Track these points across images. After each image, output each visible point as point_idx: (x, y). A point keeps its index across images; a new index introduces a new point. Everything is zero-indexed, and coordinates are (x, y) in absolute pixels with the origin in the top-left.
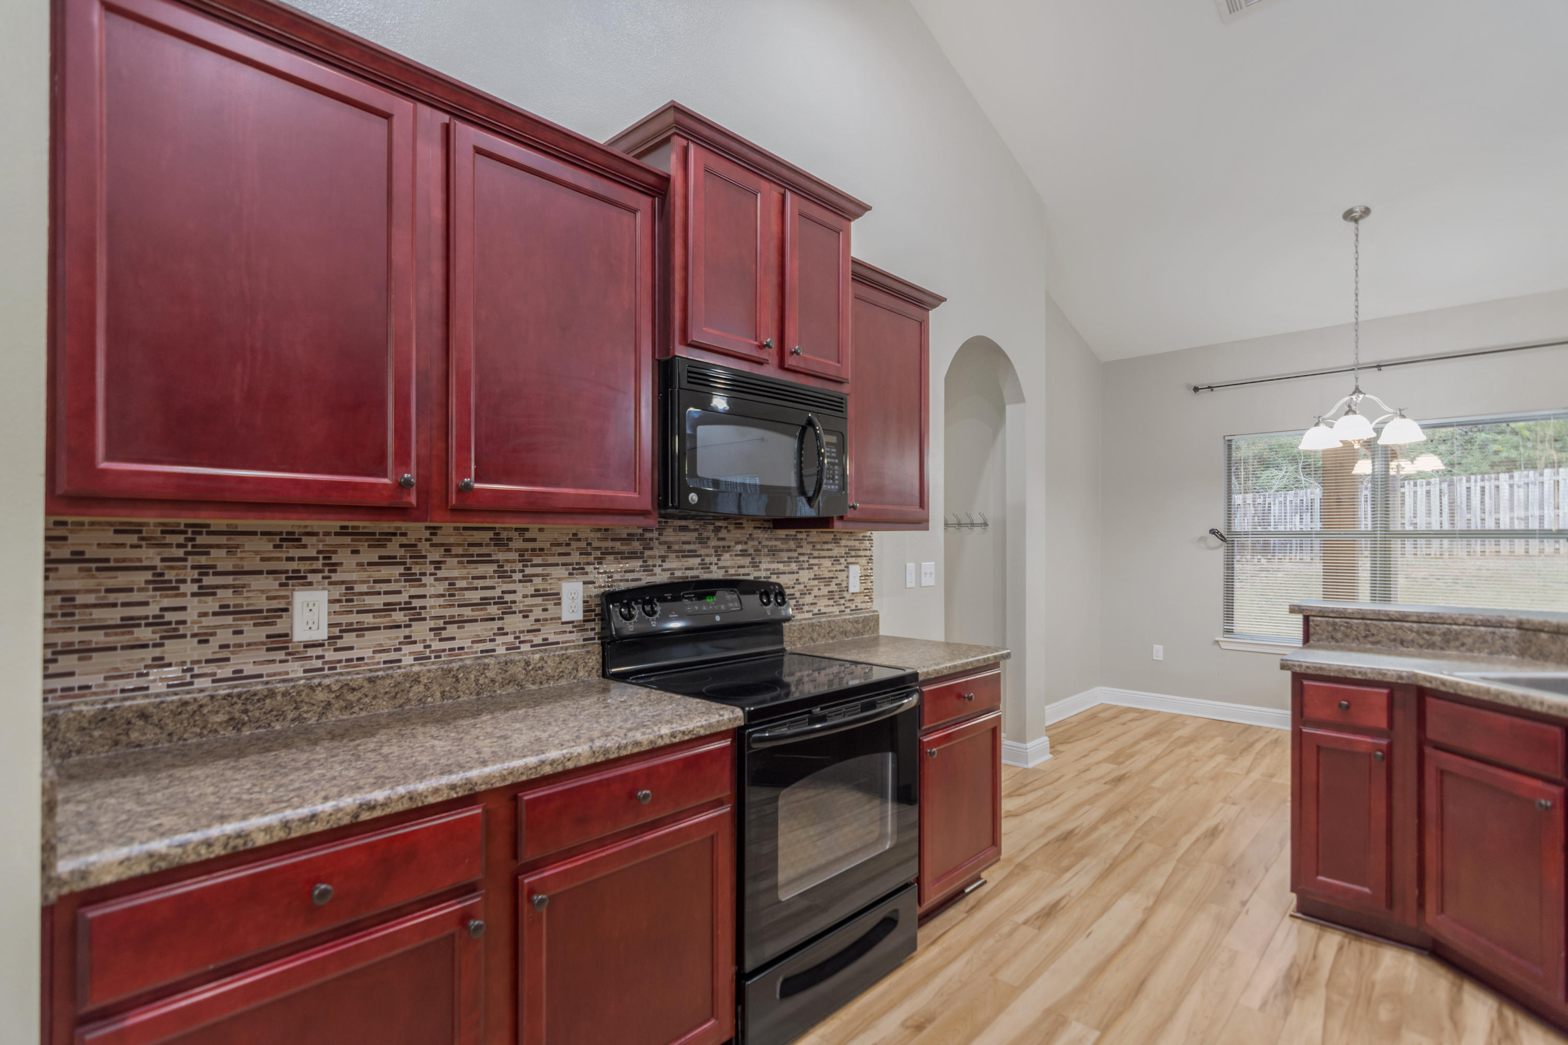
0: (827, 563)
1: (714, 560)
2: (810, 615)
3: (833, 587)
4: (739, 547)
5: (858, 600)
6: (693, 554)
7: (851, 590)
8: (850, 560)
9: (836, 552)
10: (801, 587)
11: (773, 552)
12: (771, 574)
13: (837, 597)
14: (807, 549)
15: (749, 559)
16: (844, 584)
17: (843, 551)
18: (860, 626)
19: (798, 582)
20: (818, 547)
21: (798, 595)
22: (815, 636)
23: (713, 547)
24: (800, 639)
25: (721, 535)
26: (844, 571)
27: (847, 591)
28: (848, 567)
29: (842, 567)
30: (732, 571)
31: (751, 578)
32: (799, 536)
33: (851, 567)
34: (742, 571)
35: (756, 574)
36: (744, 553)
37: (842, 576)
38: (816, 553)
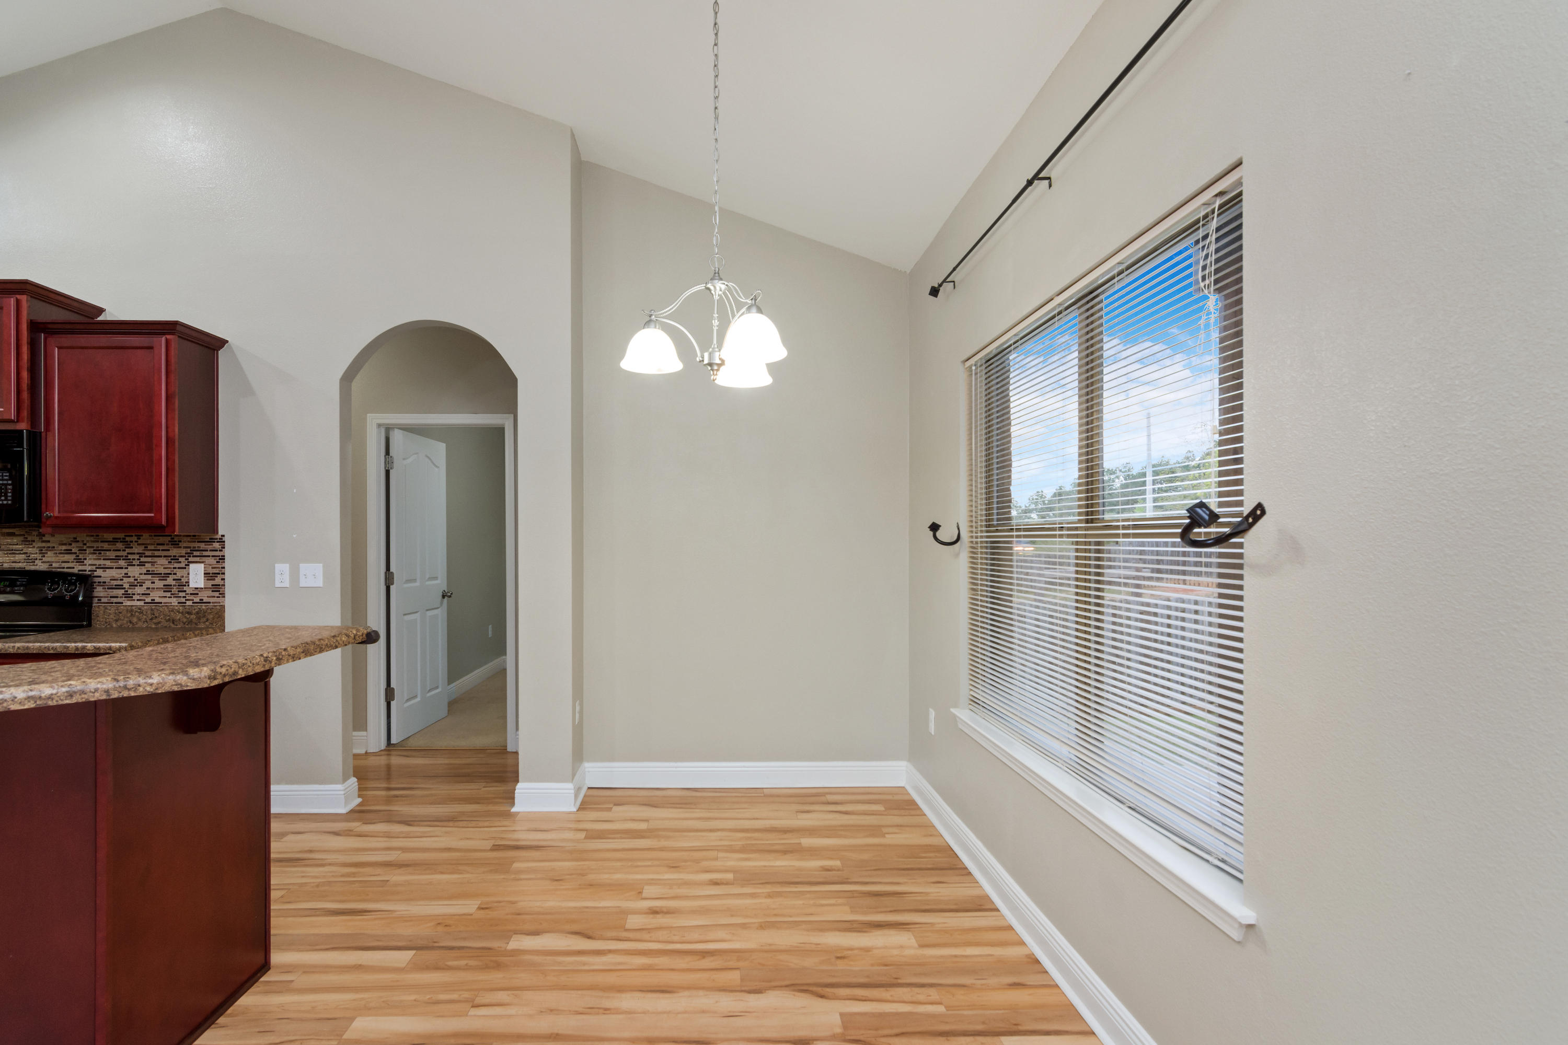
0: (164, 561)
1: (39, 556)
2: (142, 603)
3: (170, 581)
4: (64, 547)
5: (204, 596)
6: (20, 552)
7: (192, 585)
8: (191, 559)
9: (174, 552)
10: (132, 580)
11: (98, 551)
12: (97, 568)
13: (175, 590)
14: (137, 549)
15: (74, 556)
16: (184, 580)
17: (183, 552)
18: (193, 617)
19: (126, 575)
20: (149, 547)
21: (126, 586)
22: (135, 620)
23: (38, 547)
24: (117, 621)
25: (44, 539)
26: (185, 568)
27: (188, 585)
28: (189, 565)
29: (183, 565)
30: (54, 565)
31: (75, 571)
32: (128, 539)
33: (191, 565)
34: (66, 565)
35: (81, 568)
36: (69, 552)
37: (180, 573)
38: (147, 553)
